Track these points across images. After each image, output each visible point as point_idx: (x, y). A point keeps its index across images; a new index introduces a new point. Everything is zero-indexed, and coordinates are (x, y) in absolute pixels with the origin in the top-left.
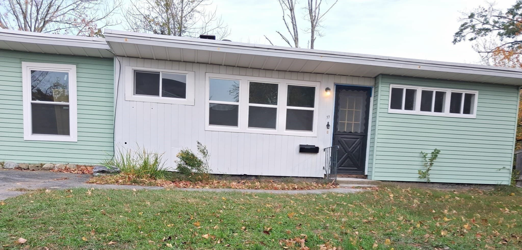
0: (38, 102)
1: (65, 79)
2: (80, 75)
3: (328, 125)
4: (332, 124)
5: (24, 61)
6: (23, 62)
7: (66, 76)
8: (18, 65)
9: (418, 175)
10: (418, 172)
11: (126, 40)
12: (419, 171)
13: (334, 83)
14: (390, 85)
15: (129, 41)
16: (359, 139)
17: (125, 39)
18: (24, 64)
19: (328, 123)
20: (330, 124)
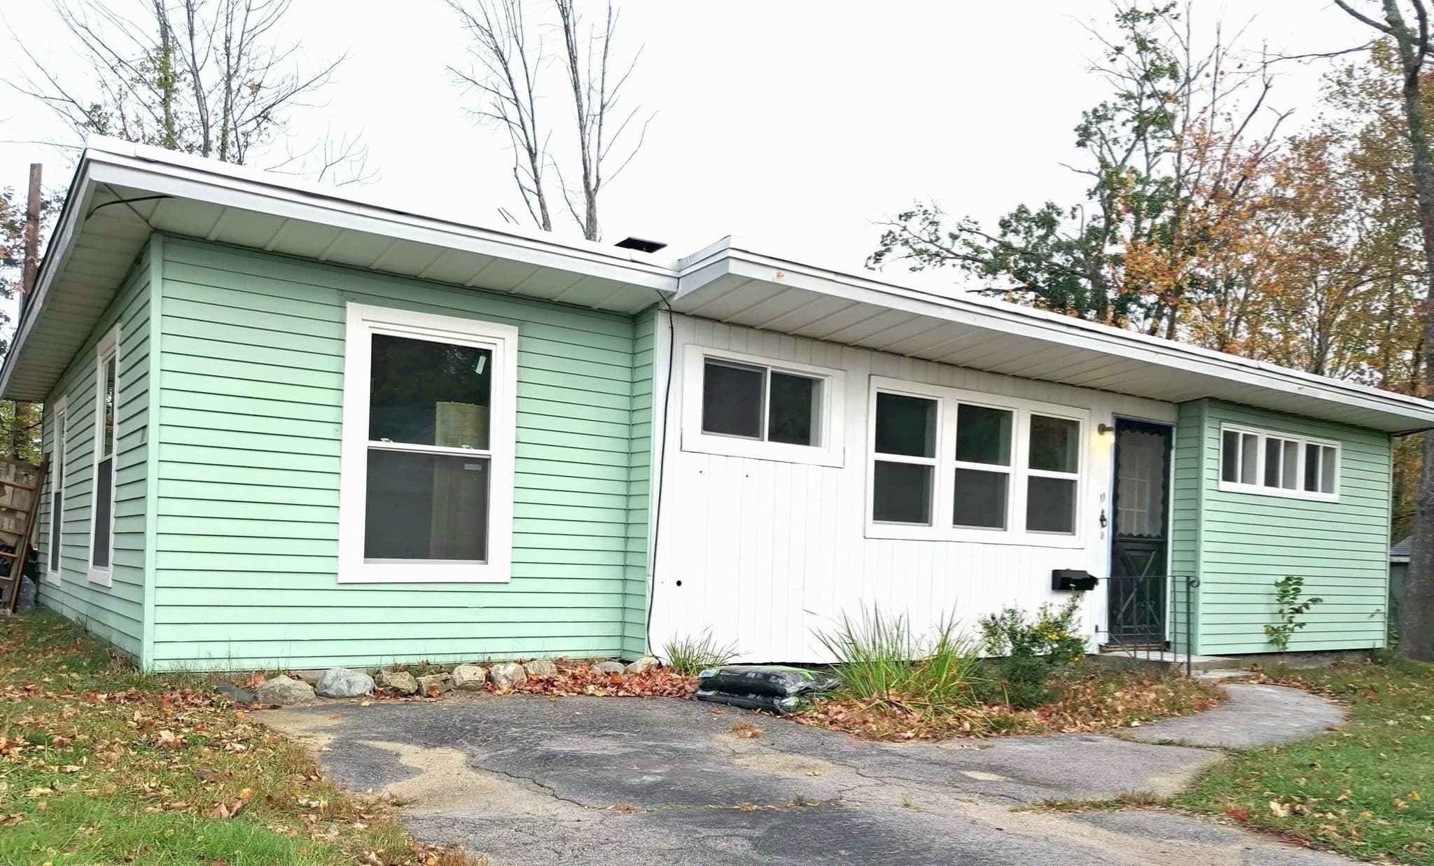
0: (385, 444)
1: (479, 370)
2: (530, 360)
3: (1103, 519)
4: (1109, 515)
5: (354, 300)
6: (349, 304)
7: (482, 360)
8: (333, 314)
9: (1265, 638)
10: (1264, 630)
11: (778, 276)
12: (1265, 626)
13: (1113, 413)
14: (1220, 425)
15: (789, 280)
16: (1154, 553)
17: (775, 272)
18: (354, 311)
19: (1103, 512)
20: (1106, 517)
